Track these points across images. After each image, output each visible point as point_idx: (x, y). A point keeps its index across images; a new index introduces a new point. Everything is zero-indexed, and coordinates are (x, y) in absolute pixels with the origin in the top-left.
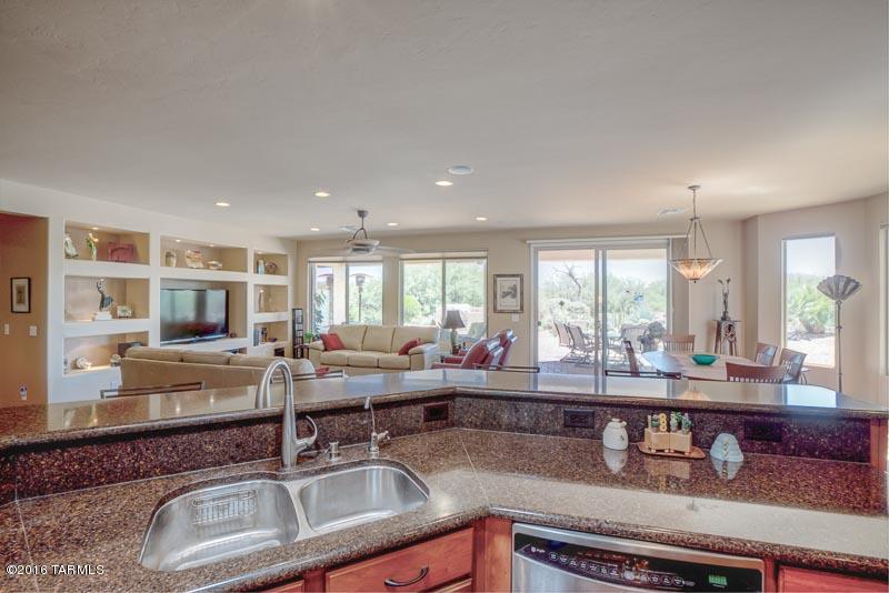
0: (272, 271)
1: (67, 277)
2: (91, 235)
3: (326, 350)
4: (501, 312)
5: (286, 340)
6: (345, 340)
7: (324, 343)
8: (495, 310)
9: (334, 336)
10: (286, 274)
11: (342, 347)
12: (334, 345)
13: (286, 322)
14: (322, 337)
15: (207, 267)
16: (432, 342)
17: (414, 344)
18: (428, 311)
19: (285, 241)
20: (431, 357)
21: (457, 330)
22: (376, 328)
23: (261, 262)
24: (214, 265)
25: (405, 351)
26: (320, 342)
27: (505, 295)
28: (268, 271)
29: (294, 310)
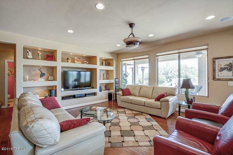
0: (108, 65)
1: (24, 66)
2: (39, 52)
3: (123, 95)
4: (219, 80)
5: (113, 90)
6: (132, 91)
7: (123, 92)
8: (214, 78)
9: (127, 90)
10: (113, 66)
11: (130, 94)
12: (127, 93)
13: (113, 83)
14: (122, 90)
15: (83, 63)
16: (174, 95)
17: (163, 96)
18: (169, 81)
19: (112, 53)
20: (173, 103)
21: (189, 90)
22: (146, 87)
23: (104, 62)
24: (85, 63)
25: (158, 99)
26: (121, 92)
27: (222, 69)
28: (106, 65)
29: (115, 79)
